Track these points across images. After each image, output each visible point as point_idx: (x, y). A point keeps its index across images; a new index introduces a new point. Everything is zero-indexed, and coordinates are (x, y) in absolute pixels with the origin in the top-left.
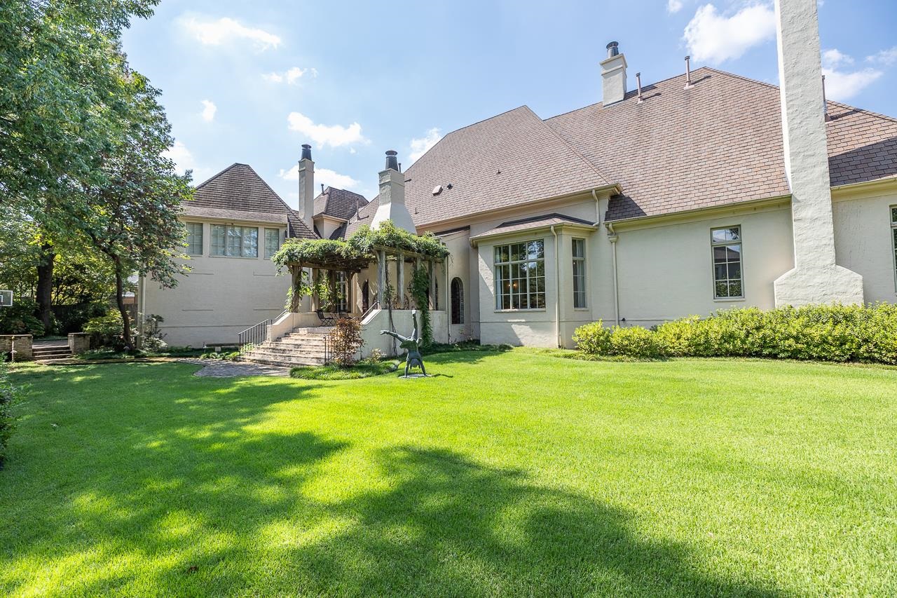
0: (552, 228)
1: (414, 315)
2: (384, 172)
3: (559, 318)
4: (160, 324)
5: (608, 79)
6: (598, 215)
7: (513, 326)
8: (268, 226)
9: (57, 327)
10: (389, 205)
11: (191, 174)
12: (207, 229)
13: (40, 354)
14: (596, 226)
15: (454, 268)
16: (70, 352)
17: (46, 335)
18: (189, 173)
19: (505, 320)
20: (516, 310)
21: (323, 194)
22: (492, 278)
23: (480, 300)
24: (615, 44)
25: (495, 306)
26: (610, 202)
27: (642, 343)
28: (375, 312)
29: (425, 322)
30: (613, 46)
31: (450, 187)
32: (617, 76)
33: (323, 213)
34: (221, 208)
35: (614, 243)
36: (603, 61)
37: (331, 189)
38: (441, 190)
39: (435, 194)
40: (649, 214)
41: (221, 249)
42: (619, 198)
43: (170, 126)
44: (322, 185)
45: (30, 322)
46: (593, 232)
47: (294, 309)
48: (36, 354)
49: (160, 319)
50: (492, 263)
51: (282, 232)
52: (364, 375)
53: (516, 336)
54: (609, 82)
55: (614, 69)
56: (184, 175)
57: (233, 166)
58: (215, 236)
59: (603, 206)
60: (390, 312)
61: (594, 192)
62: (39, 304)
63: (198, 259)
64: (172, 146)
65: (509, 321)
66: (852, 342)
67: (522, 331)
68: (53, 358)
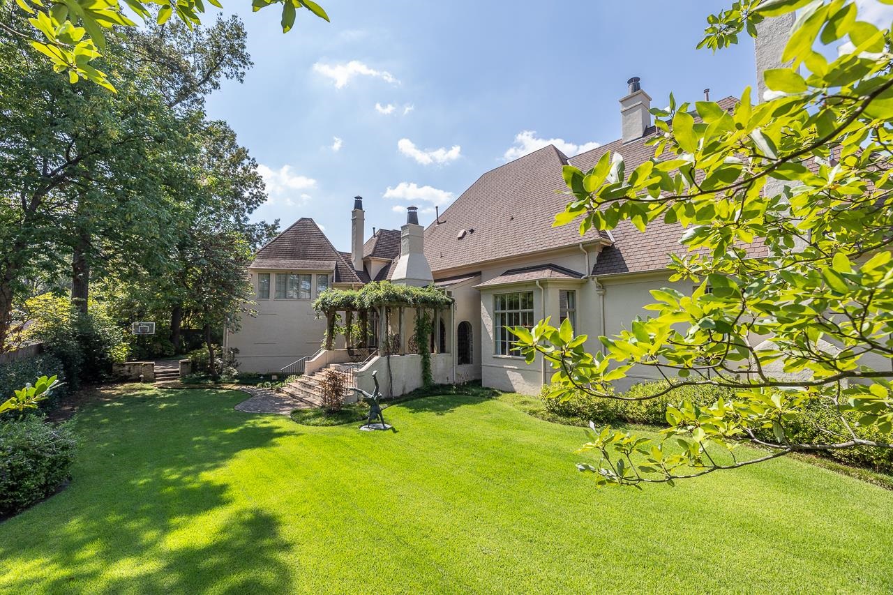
0: (537, 282)
1: (374, 376)
2: (405, 226)
3: (545, 369)
4: (236, 355)
5: (627, 117)
6: (587, 267)
7: (508, 372)
8: (318, 273)
9: (185, 347)
10: (409, 255)
11: (279, 222)
12: (273, 278)
13: (160, 376)
14: (585, 278)
15: (460, 313)
16: (179, 375)
17: (175, 355)
18: (277, 221)
19: (501, 366)
20: (511, 356)
21: (375, 236)
22: (492, 324)
23: (482, 344)
24: (637, 79)
25: (493, 351)
26: (600, 255)
27: (596, 407)
28: (376, 358)
29: (426, 365)
30: (635, 83)
31: (472, 231)
32: (636, 112)
33: (370, 255)
34: (285, 258)
35: (601, 297)
36: (622, 98)
37: (382, 231)
38: (465, 233)
39: (460, 238)
40: (631, 270)
41: (283, 294)
42: (609, 251)
43: (264, 185)
44: (374, 228)
45: (166, 345)
46: (584, 284)
47: (329, 347)
48: (157, 377)
49: (236, 351)
50: (492, 310)
51: (330, 277)
52: (336, 423)
53: (510, 381)
54: (629, 119)
55: (632, 106)
56: (274, 223)
57: (300, 221)
58: (279, 283)
59: (593, 259)
60: (388, 358)
61: (581, 246)
62: (172, 331)
63: (264, 303)
64: (266, 200)
65: (505, 366)
66: (806, 431)
67: (516, 379)
68: (167, 380)
